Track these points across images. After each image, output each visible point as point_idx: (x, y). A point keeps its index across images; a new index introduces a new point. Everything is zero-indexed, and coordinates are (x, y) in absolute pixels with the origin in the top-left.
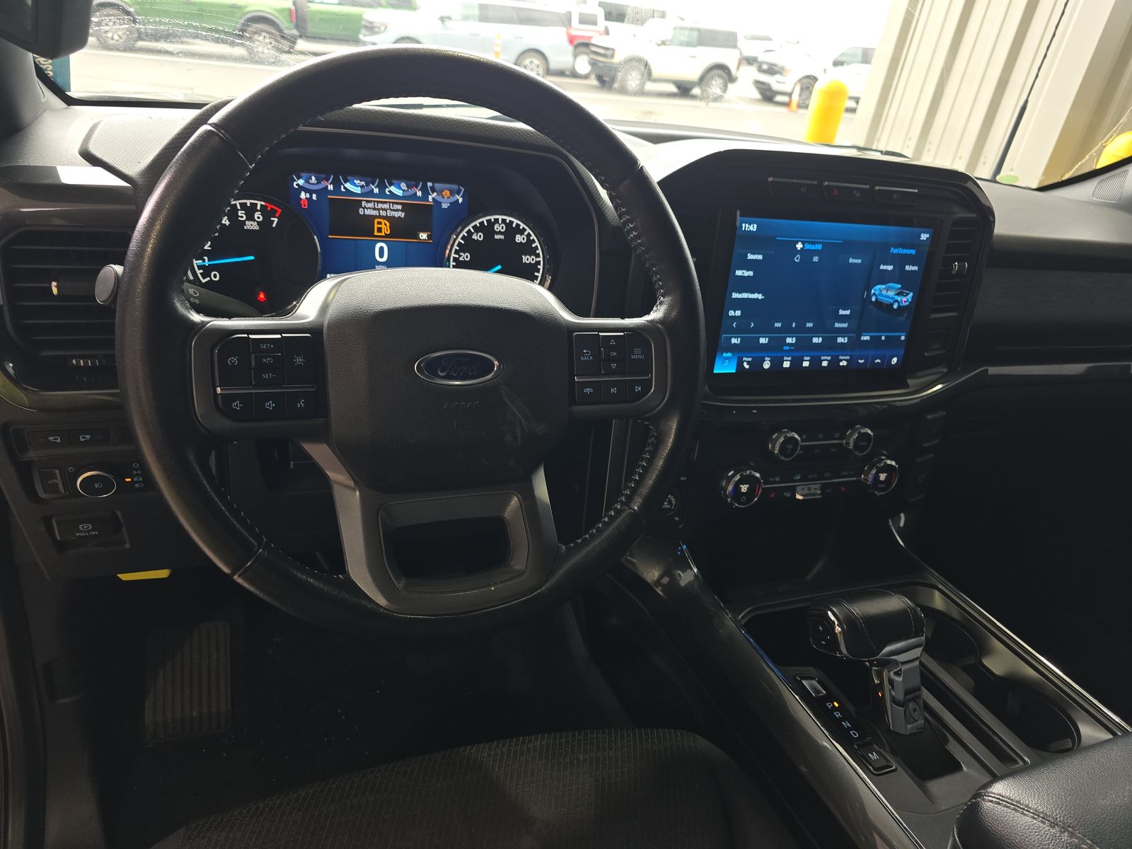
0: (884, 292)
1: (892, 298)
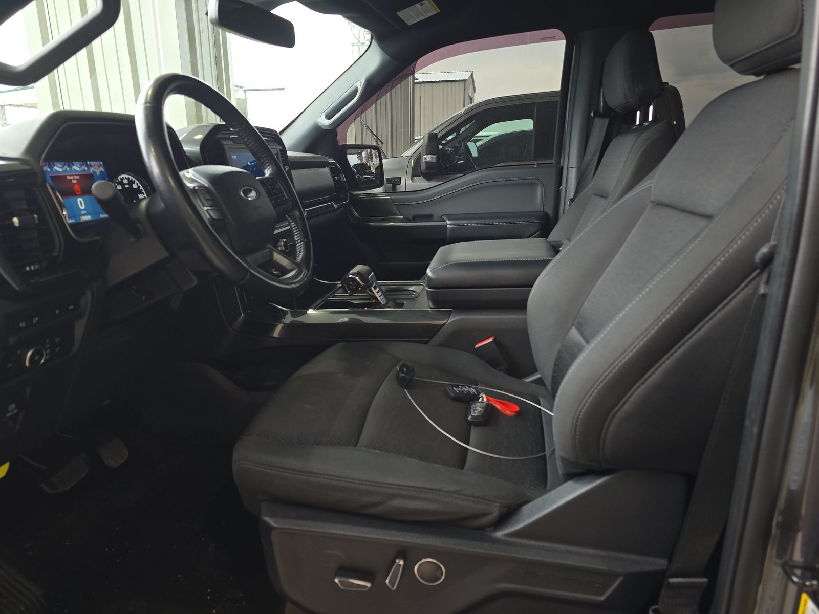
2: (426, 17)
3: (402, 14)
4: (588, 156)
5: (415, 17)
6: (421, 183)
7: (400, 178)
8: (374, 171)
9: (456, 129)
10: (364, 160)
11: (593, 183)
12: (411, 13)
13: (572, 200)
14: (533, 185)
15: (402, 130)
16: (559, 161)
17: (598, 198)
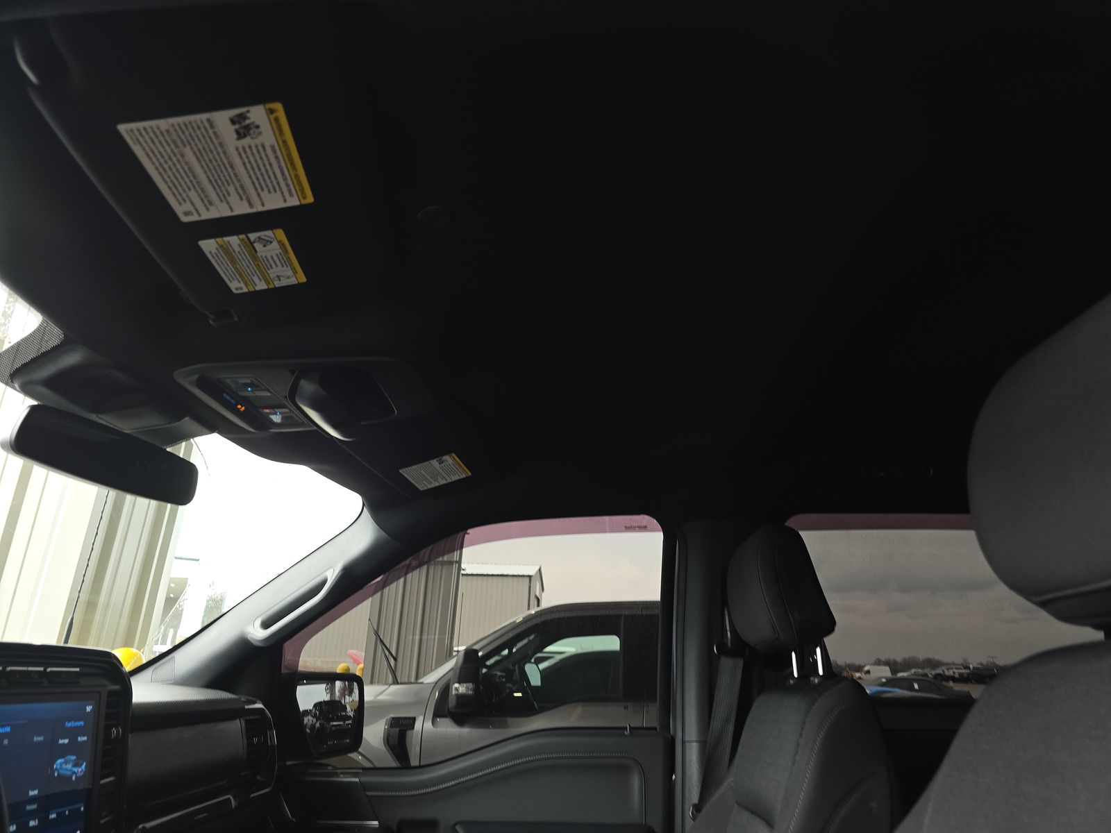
0: (64, 766)
1: (71, 770)
2: (450, 481)
3: (410, 473)
4: (716, 724)
5: (431, 480)
6: (448, 728)
7: (414, 719)
8: (351, 714)
9: (509, 644)
10: (337, 693)
11: (732, 779)
12: (423, 472)
13: (698, 808)
14: (622, 770)
15: (437, 636)
16: (665, 725)
17: (746, 816)
